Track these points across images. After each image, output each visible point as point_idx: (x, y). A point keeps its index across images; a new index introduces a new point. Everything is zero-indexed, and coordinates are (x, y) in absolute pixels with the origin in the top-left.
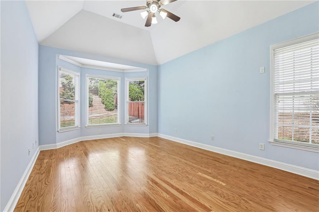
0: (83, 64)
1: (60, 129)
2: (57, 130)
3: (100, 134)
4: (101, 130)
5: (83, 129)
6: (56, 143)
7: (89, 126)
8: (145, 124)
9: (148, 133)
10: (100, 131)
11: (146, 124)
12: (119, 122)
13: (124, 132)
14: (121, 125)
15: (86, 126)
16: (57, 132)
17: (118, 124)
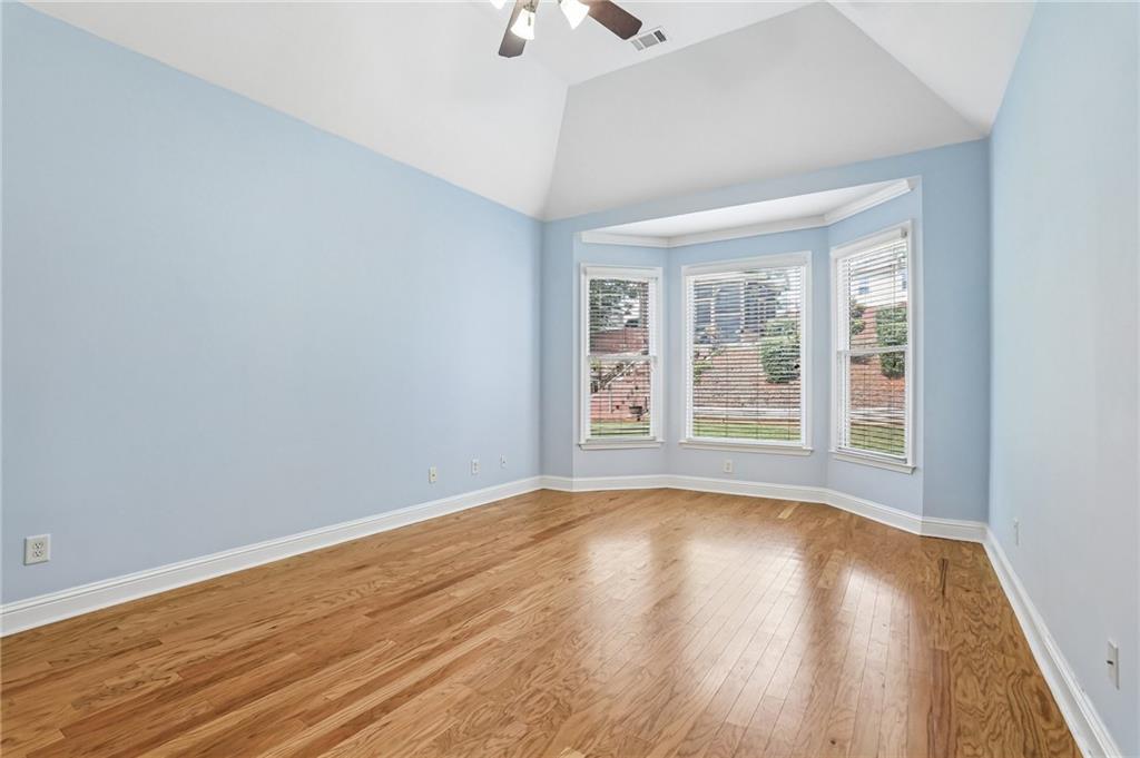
0: (669, 238)
1: (588, 440)
2: (575, 441)
3: (728, 475)
4: (730, 461)
5: (670, 450)
6: (571, 476)
7: (690, 443)
8: (905, 460)
9: (917, 514)
10: (728, 464)
11: (910, 464)
12: (804, 441)
13: (825, 486)
14: (812, 451)
15: (682, 441)
16: (576, 449)
17: (800, 449)
